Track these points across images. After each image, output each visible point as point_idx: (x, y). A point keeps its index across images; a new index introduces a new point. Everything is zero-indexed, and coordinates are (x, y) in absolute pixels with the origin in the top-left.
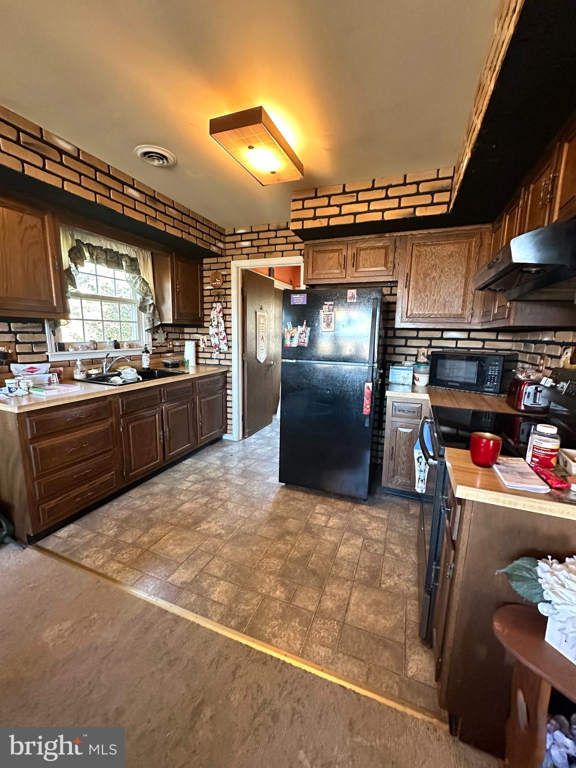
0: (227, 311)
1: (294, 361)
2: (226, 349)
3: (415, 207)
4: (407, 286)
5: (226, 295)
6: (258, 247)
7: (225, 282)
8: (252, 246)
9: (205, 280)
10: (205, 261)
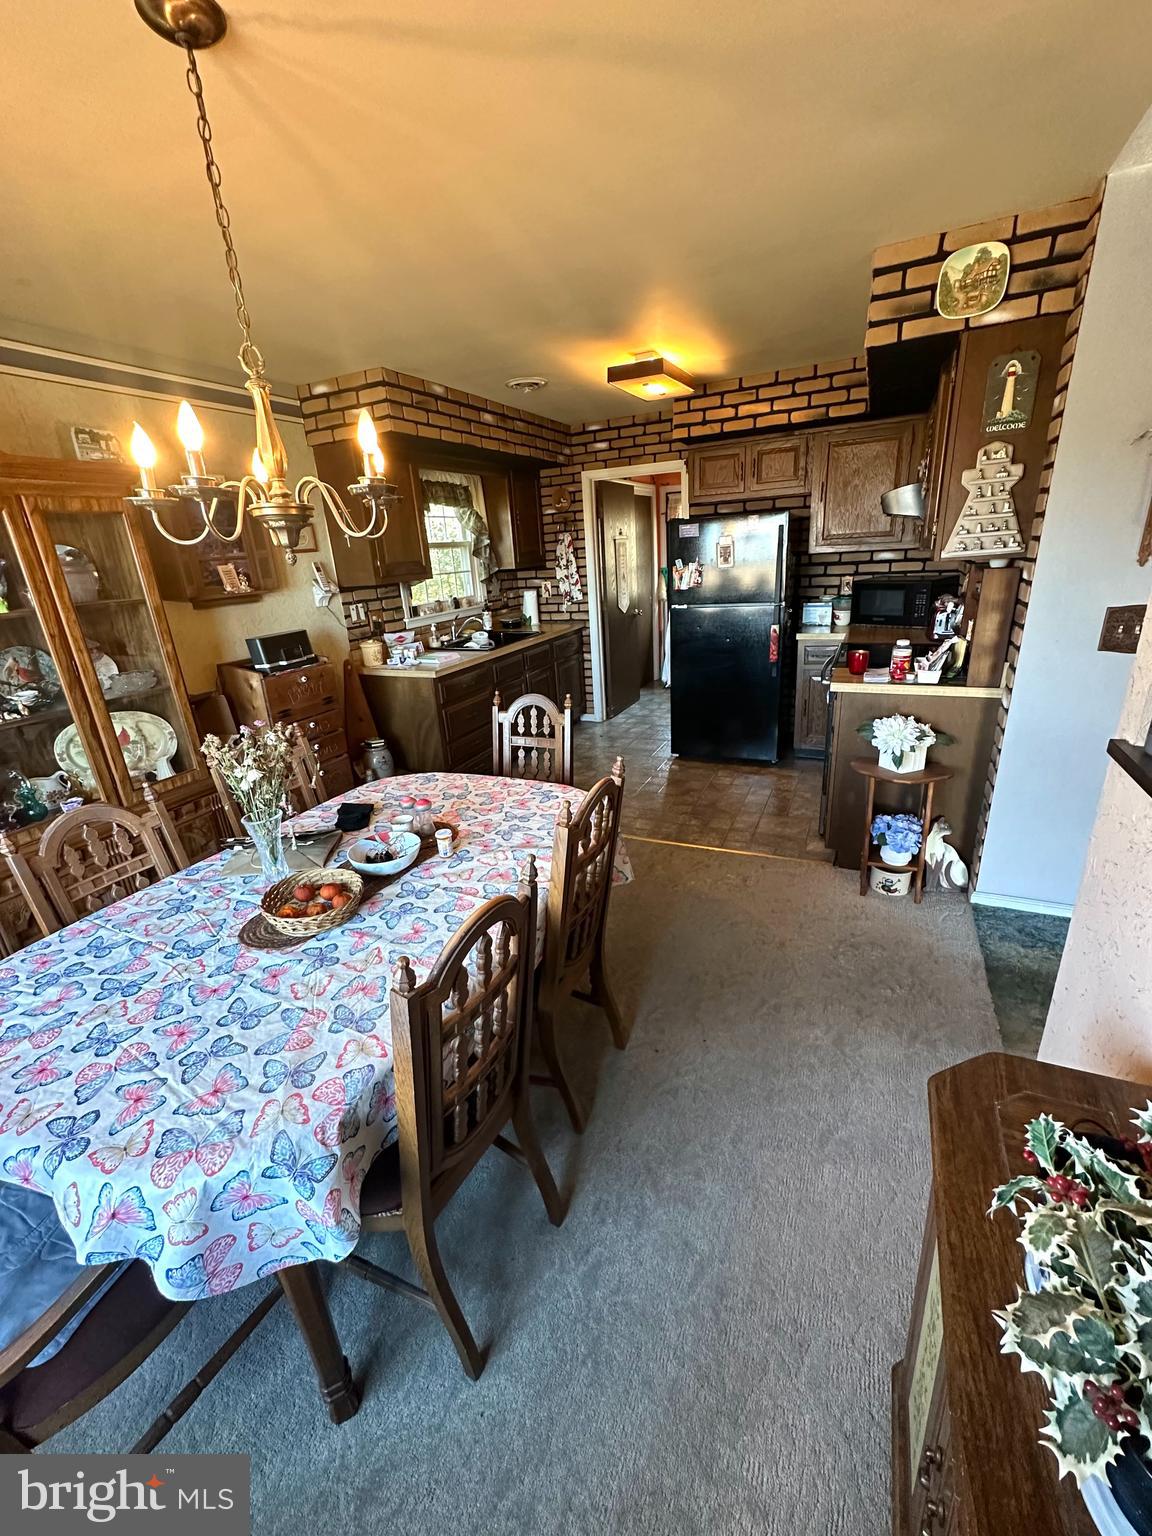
0: (579, 544)
1: (685, 606)
2: (580, 597)
3: (828, 406)
4: (824, 498)
5: (575, 520)
6: (620, 449)
7: (574, 502)
8: (611, 449)
9: (544, 501)
10: (543, 473)
